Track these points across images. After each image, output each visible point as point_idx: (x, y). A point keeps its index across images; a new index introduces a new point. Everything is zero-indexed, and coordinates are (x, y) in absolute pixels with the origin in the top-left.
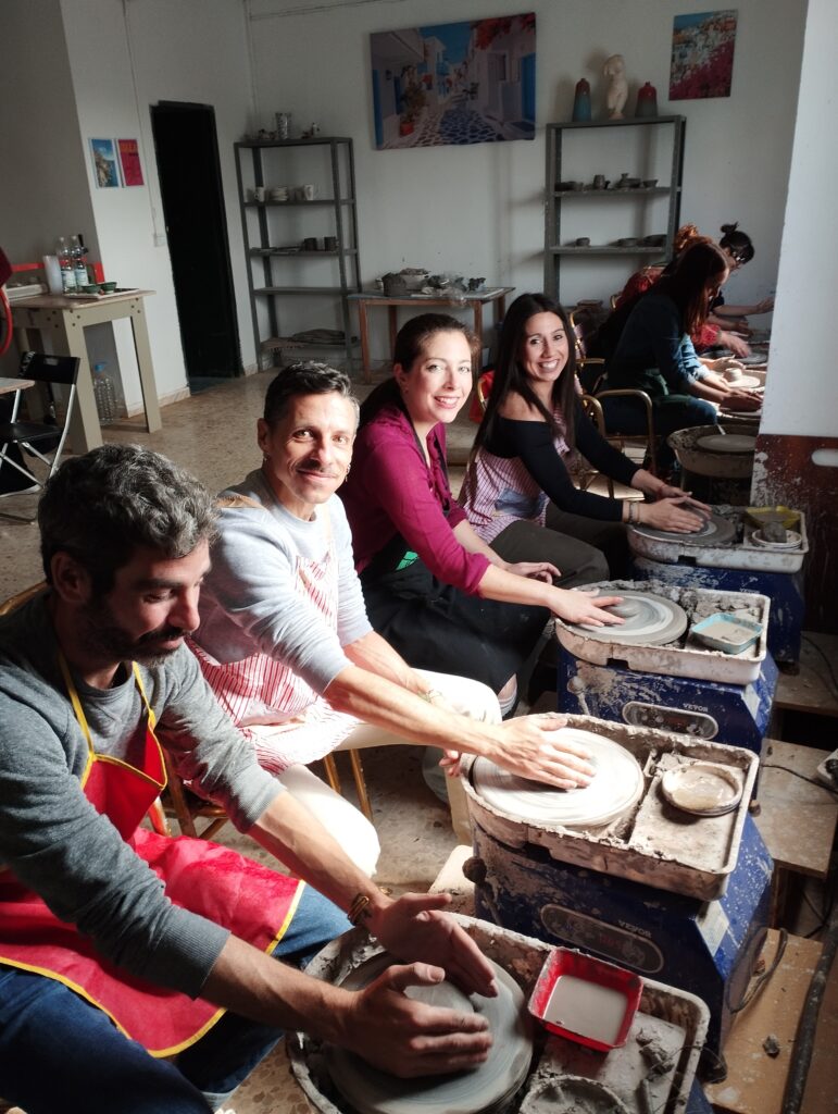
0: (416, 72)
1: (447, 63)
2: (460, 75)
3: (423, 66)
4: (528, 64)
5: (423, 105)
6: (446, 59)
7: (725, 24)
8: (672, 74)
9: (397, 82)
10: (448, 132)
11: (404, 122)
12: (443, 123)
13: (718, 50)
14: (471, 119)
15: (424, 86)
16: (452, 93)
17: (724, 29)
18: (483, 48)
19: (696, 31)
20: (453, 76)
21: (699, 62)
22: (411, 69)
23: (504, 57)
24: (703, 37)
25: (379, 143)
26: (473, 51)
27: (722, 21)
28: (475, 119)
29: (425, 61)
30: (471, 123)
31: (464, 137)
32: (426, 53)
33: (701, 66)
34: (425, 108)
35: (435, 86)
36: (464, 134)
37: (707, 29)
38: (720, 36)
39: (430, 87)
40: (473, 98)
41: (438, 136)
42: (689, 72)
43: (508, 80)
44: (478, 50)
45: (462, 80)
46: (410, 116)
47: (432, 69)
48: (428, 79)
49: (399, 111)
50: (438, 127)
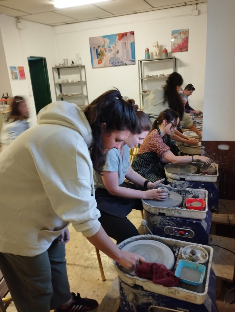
0: (102, 47)
1: (110, 45)
3: (104, 46)
4: (133, 45)
5: (104, 56)
6: (110, 44)
8: (172, 46)
9: (97, 50)
10: (111, 63)
12: (110, 61)
14: (117, 59)
15: (104, 51)
16: (112, 53)
19: (177, 34)
20: (112, 48)
21: (179, 42)
22: (100, 47)
23: (126, 43)
24: (180, 36)
25: (93, 67)
26: (117, 41)
27: (184, 32)
28: (118, 59)
29: (104, 44)
30: (118, 60)
31: (116, 64)
32: (104, 42)
34: (105, 57)
35: (107, 50)
37: (181, 34)
38: (184, 35)
40: (118, 54)
41: (109, 64)
42: (176, 45)
43: (127, 49)
44: (119, 41)
45: (115, 49)
46: (101, 59)
47: (106, 47)
48: (105, 49)
49: (98, 58)
50: (108, 62)
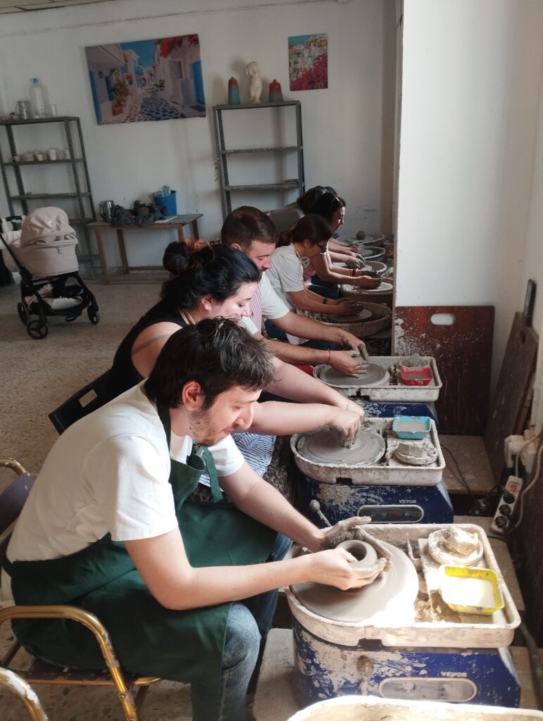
0: (120, 73)
1: (141, 66)
2: (151, 75)
3: (124, 69)
4: (196, 67)
5: (127, 95)
6: (140, 64)
7: (321, 42)
8: (290, 74)
9: (107, 80)
10: (146, 113)
11: (116, 106)
12: (142, 106)
13: (318, 58)
14: (162, 104)
15: (127, 83)
16: (147, 87)
17: (320, 46)
18: (165, 57)
19: (303, 47)
20: (146, 76)
21: (307, 66)
22: (116, 71)
23: (180, 63)
24: (307, 51)
25: (99, 120)
26: (158, 59)
27: (319, 41)
28: (164, 103)
29: (126, 65)
30: (162, 107)
31: (158, 116)
32: (126, 60)
33: (308, 69)
34: (129, 97)
35: (134, 81)
36: (158, 113)
37: (310, 46)
38: (318, 49)
39: (131, 83)
40: (161, 90)
41: (140, 115)
42: (301, 73)
43: (184, 78)
44: (162, 58)
45: (153, 78)
46: (119, 102)
47: (131, 71)
48: (129, 77)
49: (111, 99)
50: (139, 109)
